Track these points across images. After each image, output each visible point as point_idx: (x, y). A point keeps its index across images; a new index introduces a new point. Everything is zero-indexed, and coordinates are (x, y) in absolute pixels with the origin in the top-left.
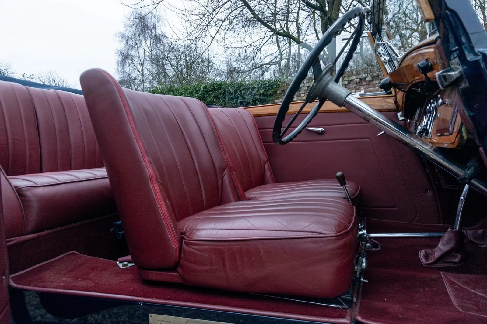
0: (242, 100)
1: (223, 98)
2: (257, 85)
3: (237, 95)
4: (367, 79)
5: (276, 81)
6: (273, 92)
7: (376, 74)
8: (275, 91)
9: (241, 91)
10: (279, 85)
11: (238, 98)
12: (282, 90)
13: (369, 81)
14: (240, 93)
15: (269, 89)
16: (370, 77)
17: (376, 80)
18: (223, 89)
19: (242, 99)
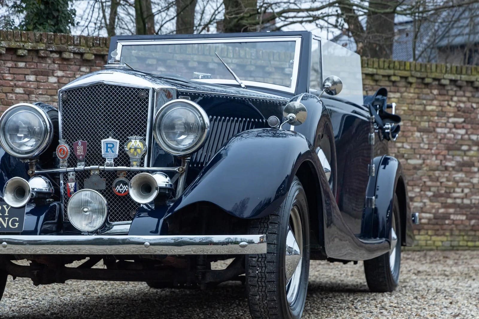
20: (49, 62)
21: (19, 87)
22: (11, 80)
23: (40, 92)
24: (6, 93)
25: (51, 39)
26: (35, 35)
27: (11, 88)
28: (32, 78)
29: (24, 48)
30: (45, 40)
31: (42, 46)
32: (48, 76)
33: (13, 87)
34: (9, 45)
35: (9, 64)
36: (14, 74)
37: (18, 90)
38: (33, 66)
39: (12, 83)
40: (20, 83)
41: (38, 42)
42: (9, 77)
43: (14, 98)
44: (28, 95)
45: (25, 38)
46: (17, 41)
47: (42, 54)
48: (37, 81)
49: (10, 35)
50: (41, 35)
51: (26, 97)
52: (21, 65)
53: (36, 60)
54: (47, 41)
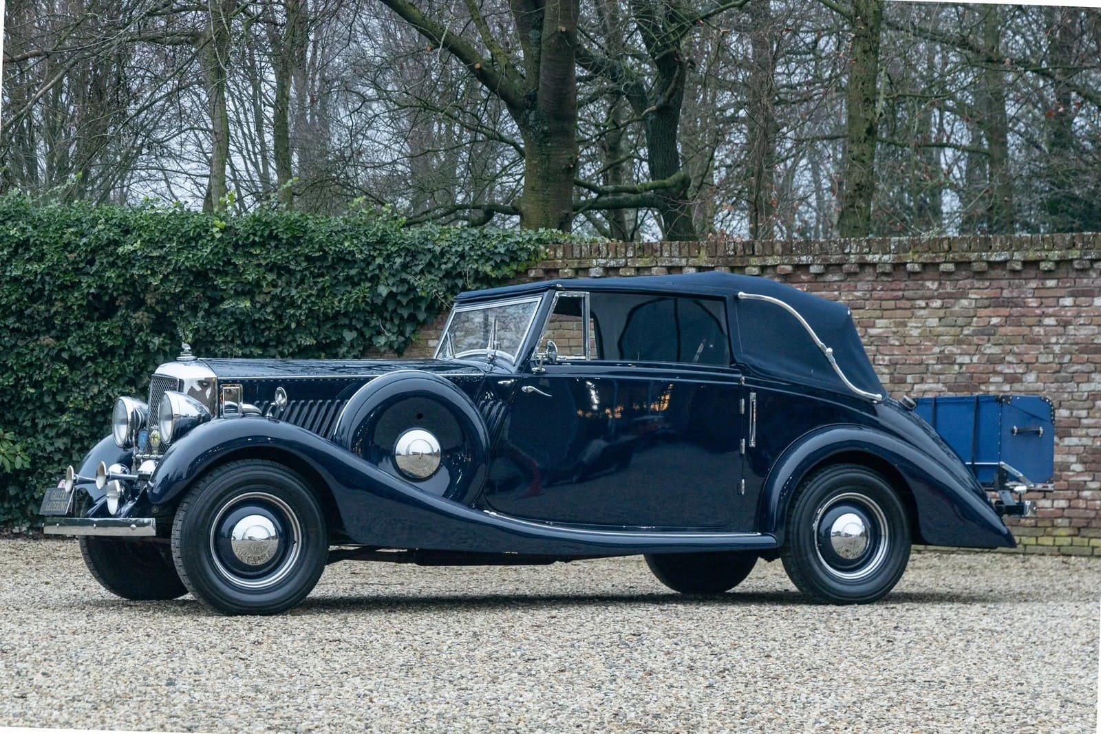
0: (394, 290)
1: (307, 273)
2: (455, 244)
3: (373, 270)
4: (813, 269)
5: (530, 240)
6: (517, 272)
7: (834, 259)
8: (521, 269)
9: (388, 258)
10: (536, 253)
11: (375, 280)
12: (544, 270)
13: (817, 275)
14: (387, 265)
15: (502, 261)
16: (820, 264)
17: (834, 273)
18: (317, 246)
19: (393, 285)
20: (1094, 275)
21: (1050, 316)
22: (1038, 307)
23: (1082, 322)
24: (1030, 326)
25: (1089, 242)
26: (1064, 239)
27: (1038, 319)
28: (1068, 301)
29: (1046, 260)
30: (1080, 245)
31: (1075, 254)
32: (1093, 297)
33: (1040, 316)
34: (1025, 257)
35: (1033, 284)
36: (1041, 298)
37: (1047, 321)
38: (1068, 285)
39: (1038, 312)
40: (1051, 310)
41: (1069, 248)
42: (1033, 303)
43: (1042, 333)
44: (1064, 327)
45: (1049, 244)
46: (1037, 250)
47: (1076, 265)
48: (1075, 305)
49: (1026, 242)
50: (1073, 238)
51: (1060, 329)
52: (1051, 283)
53: (1073, 275)
54: (1083, 246)
